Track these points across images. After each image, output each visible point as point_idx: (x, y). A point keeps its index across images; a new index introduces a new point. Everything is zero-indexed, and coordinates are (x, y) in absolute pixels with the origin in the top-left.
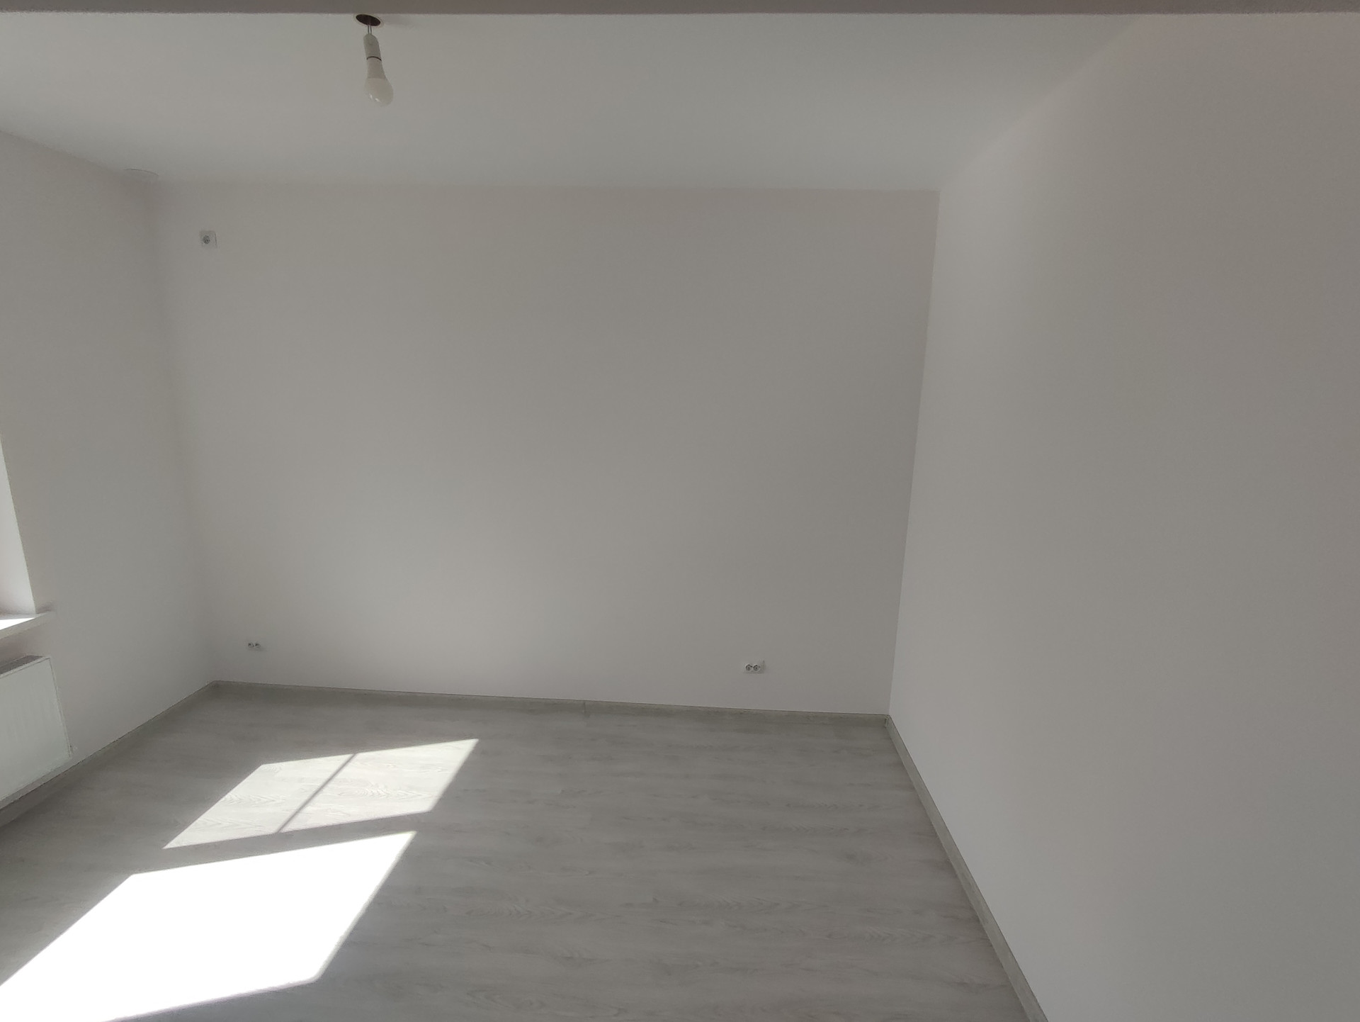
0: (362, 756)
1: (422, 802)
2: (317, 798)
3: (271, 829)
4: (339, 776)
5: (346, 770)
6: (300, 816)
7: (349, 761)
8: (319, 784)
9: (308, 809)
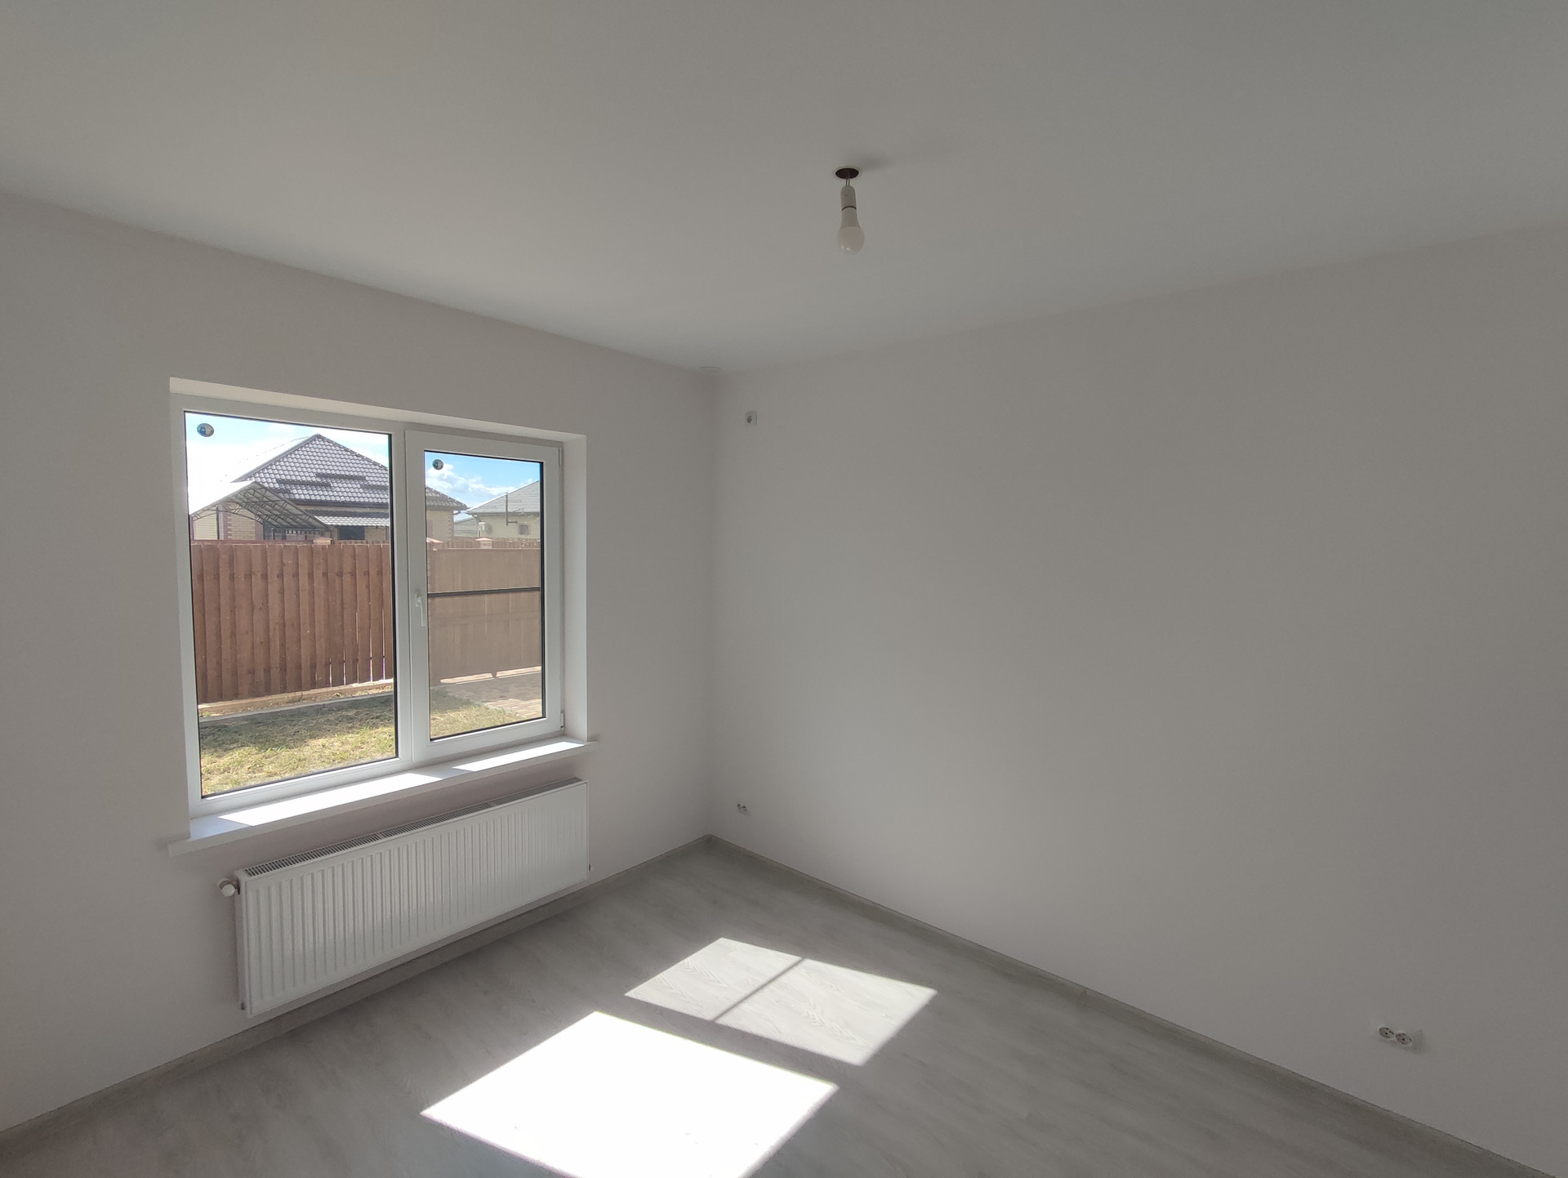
0: (810, 963)
1: (855, 1051)
2: (755, 997)
3: (708, 1015)
4: (782, 979)
5: (791, 974)
6: (736, 1011)
7: (796, 964)
8: (762, 981)
9: (745, 1006)
